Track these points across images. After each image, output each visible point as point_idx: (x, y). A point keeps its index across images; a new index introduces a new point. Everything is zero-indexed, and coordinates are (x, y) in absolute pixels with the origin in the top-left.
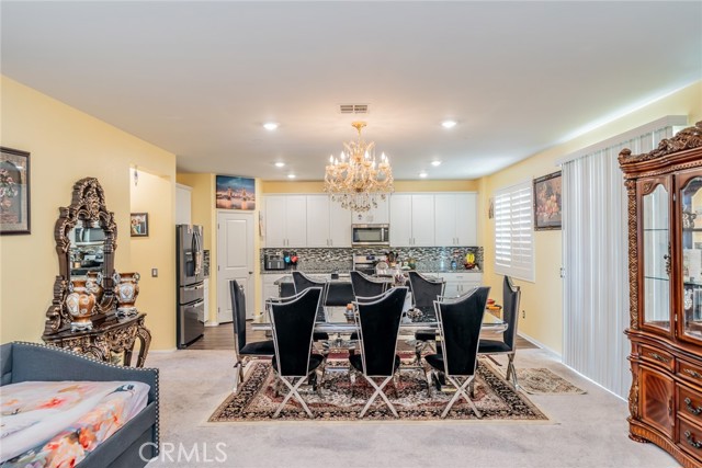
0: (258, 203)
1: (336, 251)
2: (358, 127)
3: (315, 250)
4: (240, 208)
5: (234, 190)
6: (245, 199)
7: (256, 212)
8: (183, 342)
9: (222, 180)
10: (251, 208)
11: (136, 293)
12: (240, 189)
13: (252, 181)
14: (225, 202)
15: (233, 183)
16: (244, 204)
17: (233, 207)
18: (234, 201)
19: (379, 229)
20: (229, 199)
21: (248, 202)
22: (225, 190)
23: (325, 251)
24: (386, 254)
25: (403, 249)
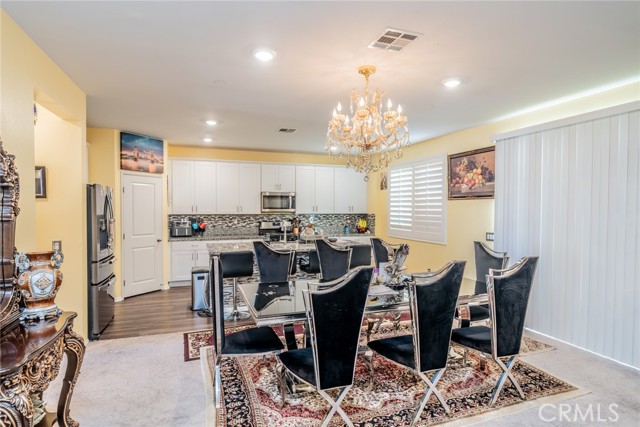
0: (166, 166)
1: (242, 217)
2: (365, 72)
3: (222, 217)
4: (147, 171)
5: (141, 151)
6: (153, 162)
7: (164, 176)
8: (95, 330)
9: (127, 138)
10: (159, 171)
11: (59, 283)
12: (148, 150)
13: (160, 142)
14: (130, 163)
15: (140, 143)
16: (152, 167)
17: (139, 169)
18: (142, 163)
19: (287, 197)
20: (135, 159)
21: (156, 164)
22: (131, 149)
23: (232, 217)
24: (290, 220)
25: (304, 216)
